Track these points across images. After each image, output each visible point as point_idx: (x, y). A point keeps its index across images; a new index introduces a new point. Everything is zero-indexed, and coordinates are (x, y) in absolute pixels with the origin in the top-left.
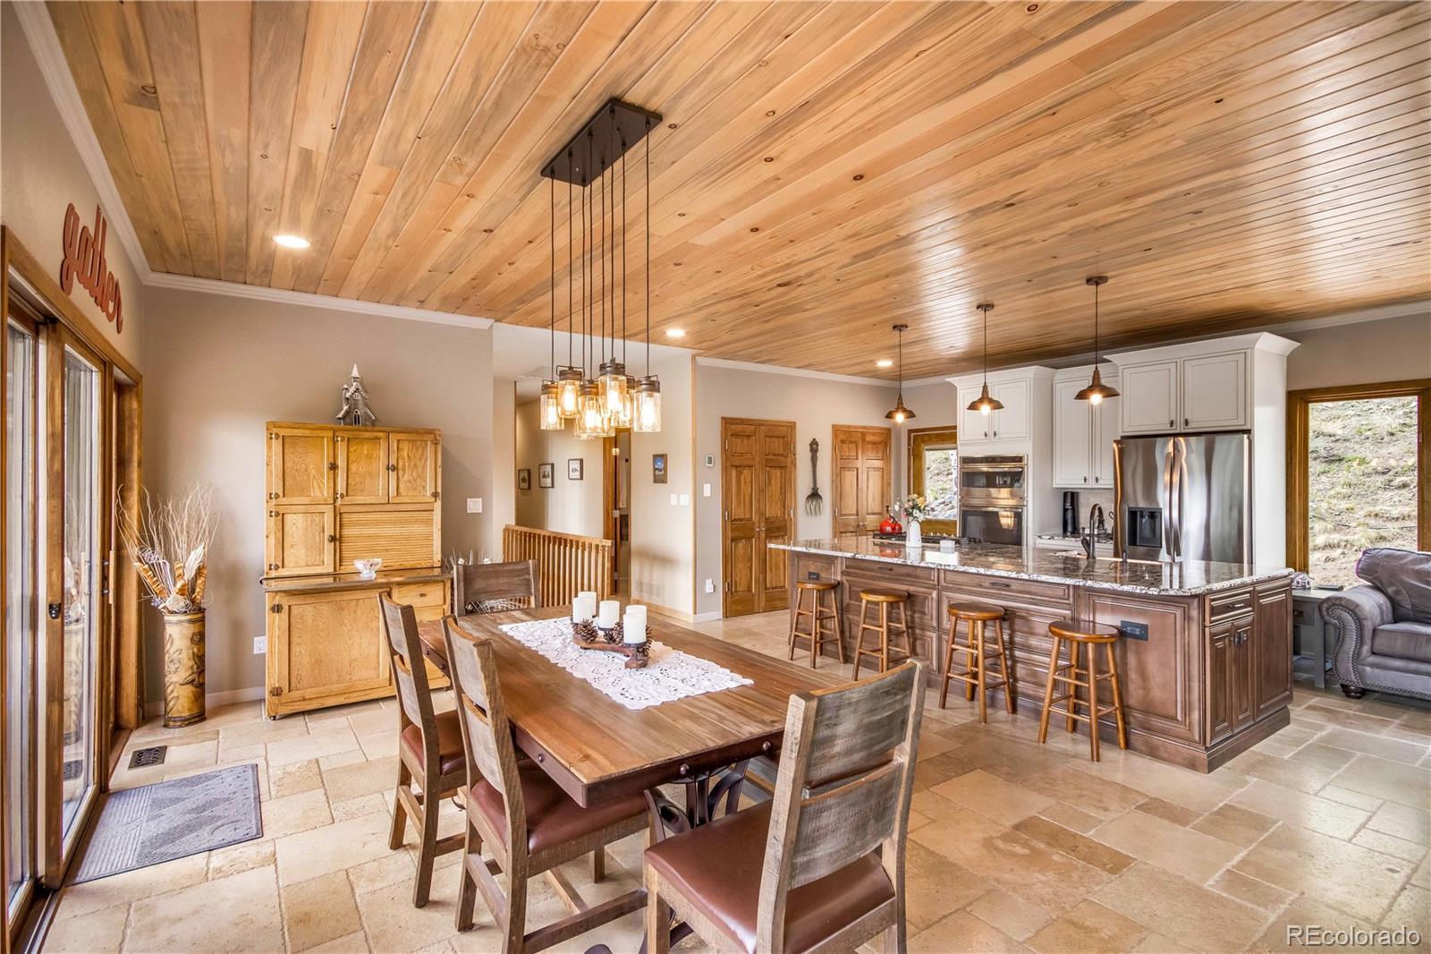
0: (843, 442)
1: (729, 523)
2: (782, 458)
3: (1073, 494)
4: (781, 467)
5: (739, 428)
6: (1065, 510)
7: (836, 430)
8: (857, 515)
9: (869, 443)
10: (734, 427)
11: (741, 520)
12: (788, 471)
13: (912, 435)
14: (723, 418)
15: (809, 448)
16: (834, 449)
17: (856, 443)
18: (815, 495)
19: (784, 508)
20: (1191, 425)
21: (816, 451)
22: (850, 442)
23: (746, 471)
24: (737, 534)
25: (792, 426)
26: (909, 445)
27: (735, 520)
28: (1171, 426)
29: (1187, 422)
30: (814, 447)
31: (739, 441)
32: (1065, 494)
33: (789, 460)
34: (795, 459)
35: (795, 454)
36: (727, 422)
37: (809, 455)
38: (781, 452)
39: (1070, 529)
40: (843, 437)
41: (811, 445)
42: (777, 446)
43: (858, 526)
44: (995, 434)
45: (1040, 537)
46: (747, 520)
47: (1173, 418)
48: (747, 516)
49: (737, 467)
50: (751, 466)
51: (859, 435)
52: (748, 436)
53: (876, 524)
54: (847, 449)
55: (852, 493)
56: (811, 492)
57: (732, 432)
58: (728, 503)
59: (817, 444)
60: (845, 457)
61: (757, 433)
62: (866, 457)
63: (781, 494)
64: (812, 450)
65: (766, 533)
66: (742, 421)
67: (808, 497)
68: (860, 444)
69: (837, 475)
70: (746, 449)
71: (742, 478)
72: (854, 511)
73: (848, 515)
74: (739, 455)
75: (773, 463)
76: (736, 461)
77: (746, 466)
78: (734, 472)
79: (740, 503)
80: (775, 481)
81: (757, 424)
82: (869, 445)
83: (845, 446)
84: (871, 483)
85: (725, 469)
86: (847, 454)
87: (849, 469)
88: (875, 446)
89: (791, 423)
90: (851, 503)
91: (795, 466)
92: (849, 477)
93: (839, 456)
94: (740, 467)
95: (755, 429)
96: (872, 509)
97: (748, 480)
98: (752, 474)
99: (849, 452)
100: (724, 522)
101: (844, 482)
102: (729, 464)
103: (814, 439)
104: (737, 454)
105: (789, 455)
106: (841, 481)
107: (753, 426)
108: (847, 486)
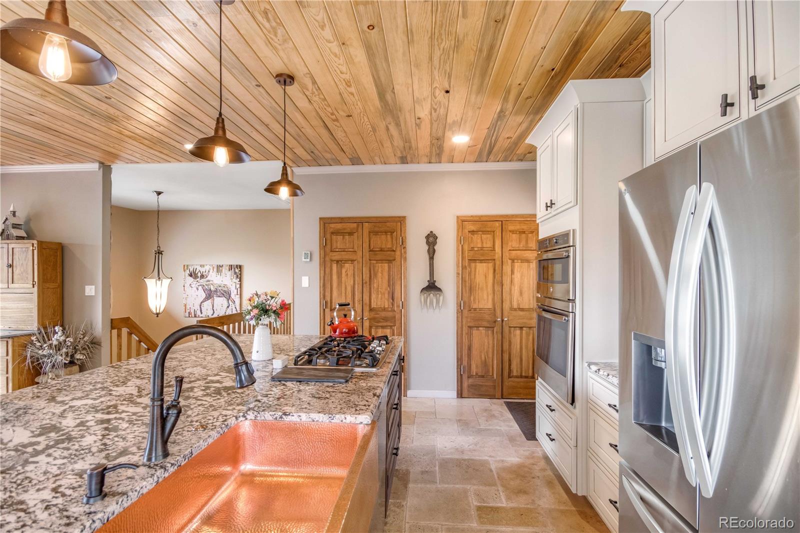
0: (472, 232)
1: (327, 311)
2: (393, 253)
4: (390, 261)
5: (339, 226)
7: (462, 222)
8: (494, 310)
9: (513, 232)
10: (332, 226)
12: (398, 263)
14: (321, 219)
15: (425, 240)
16: (461, 240)
17: (494, 233)
18: (432, 287)
19: (393, 300)
21: (435, 243)
22: (484, 232)
23: (348, 266)
25: (401, 221)
30: (431, 240)
31: (340, 238)
33: (398, 253)
34: (405, 252)
35: (405, 248)
36: (325, 222)
37: (425, 248)
38: (389, 246)
40: (472, 228)
41: (428, 237)
42: (384, 241)
43: (495, 322)
49: (337, 262)
50: (353, 261)
51: (497, 224)
52: (350, 234)
53: (525, 321)
54: (479, 241)
55: (487, 286)
56: (427, 284)
57: (332, 230)
58: (326, 294)
59: (436, 238)
60: (476, 249)
61: (360, 230)
62: (509, 249)
63: (389, 286)
64: (428, 243)
65: (370, 322)
66: (342, 220)
67: (423, 289)
68: (498, 233)
69: (464, 268)
70: (347, 245)
71: (344, 271)
72: (490, 306)
73: (481, 309)
74: (340, 250)
75: (379, 257)
76: (336, 256)
77: (348, 260)
78: (335, 266)
79: (341, 294)
80: (382, 274)
81: (360, 221)
82: (514, 235)
83: (477, 238)
84: (517, 276)
85: (323, 263)
86: (479, 245)
87: (481, 261)
88: (523, 235)
89: (399, 217)
90: (485, 297)
91: (405, 259)
92: (482, 271)
93: (466, 247)
94: (341, 261)
95: (358, 226)
96: (519, 304)
97: (350, 273)
98: (354, 267)
99: (482, 243)
100: (322, 311)
101: (475, 274)
102: (327, 259)
103: (431, 232)
104: (337, 250)
105: (398, 249)
106: (470, 273)
107: (356, 224)
108: (479, 279)
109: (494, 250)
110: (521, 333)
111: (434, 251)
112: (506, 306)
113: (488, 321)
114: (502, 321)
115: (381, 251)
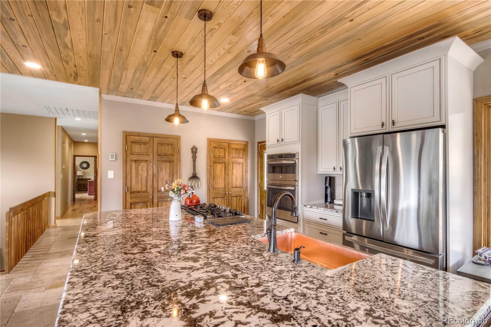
0: (215, 148)
1: (128, 194)
2: (173, 157)
3: (330, 178)
4: (170, 162)
6: (326, 188)
7: (210, 141)
8: (225, 188)
9: (233, 149)
10: (132, 137)
11: (139, 192)
12: (175, 163)
13: (260, 144)
14: (123, 132)
16: (209, 151)
17: (225, 149)
18: (194, 177)
20: (396, 125)
21: (196, 152)
22: (221, 148)
23: (144, 164)
24: (134, 200)
25: (178, 138)
26: (258, 150)
27: (134, 192)
28: (382, 127)
29: (393, 123)
30: (194, 151)
31: (137, 146)
32: (326, 178)
33: (175, 157)
34: (180, 157)
35: (179, 154)
36: (127, 136)
37: (191, 155)
38: (170, 152)
39: (329, 200)
40: (215, 145)
41: (192, 149)
42: (167, 150)
43: (225, 194)
44: (282, 140)
45: (305, 206)
46: (144, 192)
47: (384, 121)
48: (144, 189)
49: (136, 161)
50: (146, 161)
51: (226, 144)
52: (145, 143)
53: (238, 193)
54: (218, 152)
55: (221, 176)
56: (191, 175)
57: (132, 140)
58: (128, 182)
59: (196, 149)
60: (216, 156)
61: (151, 141)
62: (231, 157)
63: (170, 176)
64: (192, 152)
65: (158, 199)
66: (139, 135)
67: (190, 178)
68: (227, 149)
69: (211, 166)
70: (143, 150)
71: (140, 168)
72: (223, 186)
73: (219, 188)
74: (137, 154)
75: (164, 159)
76: (135, 158)
77: (143, 161)
78: (133, 164)
79: (138, 182)
80: (165, 169)
81: (152, 137)
82: (233, 150)
83: (217, 150)
84: (235, 171)
85: (125, 162)
86: (218, 155)
87: (219, 163)
88: (238, 151)
89: (177, 136)
90: (221, 181)
91: (180, 161)
92: (219, 168)
93: (212, 156)
94: (138, 161)
95: (150, 139)
96: (235, 185)
97: (145, 169)
98: (147, 165)
99: (219, 153)
100: (124, 194)
101: (216, 170)
102: (128, 159)
103: (194, 146)
104: (135, 154)
105: (176, 154)
106: (213, 169)
107: (148, 138)
108: (218, 172)
109: (225, 157)
110: (237, 199)
111: (196, 156)
112: (230, 186)
113: (222, 194)
114: (229, 193)
115: (165, 155)
